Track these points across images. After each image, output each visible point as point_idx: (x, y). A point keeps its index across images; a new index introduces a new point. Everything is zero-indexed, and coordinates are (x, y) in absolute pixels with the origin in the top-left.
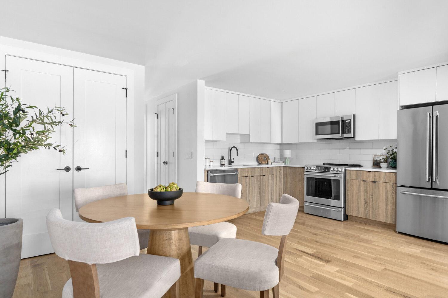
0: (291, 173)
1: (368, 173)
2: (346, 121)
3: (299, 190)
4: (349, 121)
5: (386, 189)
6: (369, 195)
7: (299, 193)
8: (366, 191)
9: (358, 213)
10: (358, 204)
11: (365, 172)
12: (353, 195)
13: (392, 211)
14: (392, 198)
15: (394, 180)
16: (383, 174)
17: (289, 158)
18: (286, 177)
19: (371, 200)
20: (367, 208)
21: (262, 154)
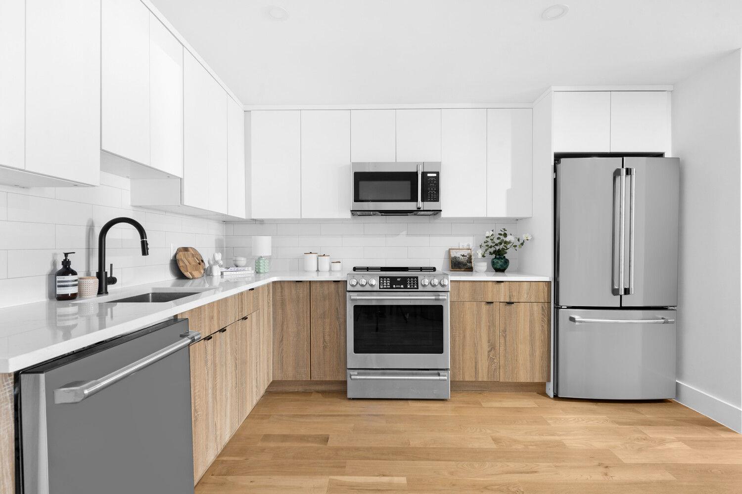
0: (298, 297)
1: (497, 285)
2: (429, 175)
3: (324, 341)
4: (435, 175)
5: (532, 315)
6: (498, 332)
7: (325, 347)
8: (491, 325)
9: (476, 373)
10: (476, 353)
11: (491, 283)
12: (464, 337)
13: (542, 357)
14: (543, 331)
15: (546, 297)
16: (525, 285)
17: (269, 258)
18: (283, 310)
19: (502, 341)
20: (494, 359)
21: (186, 249)
